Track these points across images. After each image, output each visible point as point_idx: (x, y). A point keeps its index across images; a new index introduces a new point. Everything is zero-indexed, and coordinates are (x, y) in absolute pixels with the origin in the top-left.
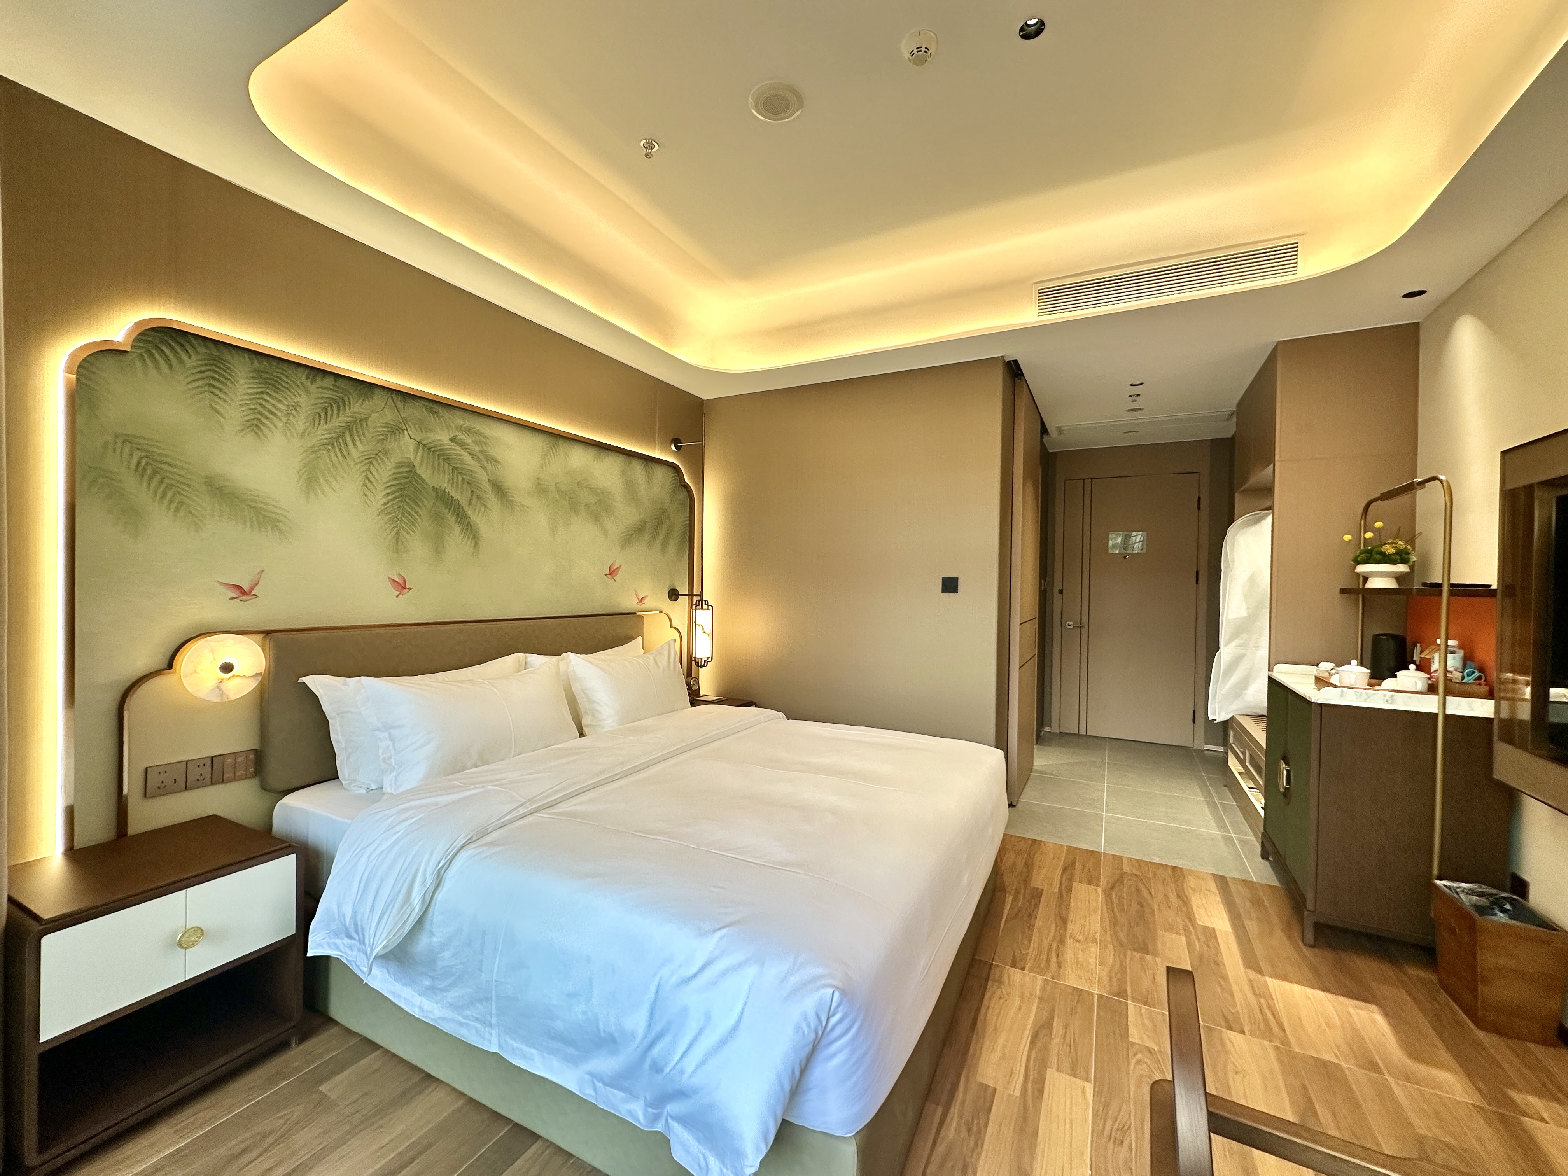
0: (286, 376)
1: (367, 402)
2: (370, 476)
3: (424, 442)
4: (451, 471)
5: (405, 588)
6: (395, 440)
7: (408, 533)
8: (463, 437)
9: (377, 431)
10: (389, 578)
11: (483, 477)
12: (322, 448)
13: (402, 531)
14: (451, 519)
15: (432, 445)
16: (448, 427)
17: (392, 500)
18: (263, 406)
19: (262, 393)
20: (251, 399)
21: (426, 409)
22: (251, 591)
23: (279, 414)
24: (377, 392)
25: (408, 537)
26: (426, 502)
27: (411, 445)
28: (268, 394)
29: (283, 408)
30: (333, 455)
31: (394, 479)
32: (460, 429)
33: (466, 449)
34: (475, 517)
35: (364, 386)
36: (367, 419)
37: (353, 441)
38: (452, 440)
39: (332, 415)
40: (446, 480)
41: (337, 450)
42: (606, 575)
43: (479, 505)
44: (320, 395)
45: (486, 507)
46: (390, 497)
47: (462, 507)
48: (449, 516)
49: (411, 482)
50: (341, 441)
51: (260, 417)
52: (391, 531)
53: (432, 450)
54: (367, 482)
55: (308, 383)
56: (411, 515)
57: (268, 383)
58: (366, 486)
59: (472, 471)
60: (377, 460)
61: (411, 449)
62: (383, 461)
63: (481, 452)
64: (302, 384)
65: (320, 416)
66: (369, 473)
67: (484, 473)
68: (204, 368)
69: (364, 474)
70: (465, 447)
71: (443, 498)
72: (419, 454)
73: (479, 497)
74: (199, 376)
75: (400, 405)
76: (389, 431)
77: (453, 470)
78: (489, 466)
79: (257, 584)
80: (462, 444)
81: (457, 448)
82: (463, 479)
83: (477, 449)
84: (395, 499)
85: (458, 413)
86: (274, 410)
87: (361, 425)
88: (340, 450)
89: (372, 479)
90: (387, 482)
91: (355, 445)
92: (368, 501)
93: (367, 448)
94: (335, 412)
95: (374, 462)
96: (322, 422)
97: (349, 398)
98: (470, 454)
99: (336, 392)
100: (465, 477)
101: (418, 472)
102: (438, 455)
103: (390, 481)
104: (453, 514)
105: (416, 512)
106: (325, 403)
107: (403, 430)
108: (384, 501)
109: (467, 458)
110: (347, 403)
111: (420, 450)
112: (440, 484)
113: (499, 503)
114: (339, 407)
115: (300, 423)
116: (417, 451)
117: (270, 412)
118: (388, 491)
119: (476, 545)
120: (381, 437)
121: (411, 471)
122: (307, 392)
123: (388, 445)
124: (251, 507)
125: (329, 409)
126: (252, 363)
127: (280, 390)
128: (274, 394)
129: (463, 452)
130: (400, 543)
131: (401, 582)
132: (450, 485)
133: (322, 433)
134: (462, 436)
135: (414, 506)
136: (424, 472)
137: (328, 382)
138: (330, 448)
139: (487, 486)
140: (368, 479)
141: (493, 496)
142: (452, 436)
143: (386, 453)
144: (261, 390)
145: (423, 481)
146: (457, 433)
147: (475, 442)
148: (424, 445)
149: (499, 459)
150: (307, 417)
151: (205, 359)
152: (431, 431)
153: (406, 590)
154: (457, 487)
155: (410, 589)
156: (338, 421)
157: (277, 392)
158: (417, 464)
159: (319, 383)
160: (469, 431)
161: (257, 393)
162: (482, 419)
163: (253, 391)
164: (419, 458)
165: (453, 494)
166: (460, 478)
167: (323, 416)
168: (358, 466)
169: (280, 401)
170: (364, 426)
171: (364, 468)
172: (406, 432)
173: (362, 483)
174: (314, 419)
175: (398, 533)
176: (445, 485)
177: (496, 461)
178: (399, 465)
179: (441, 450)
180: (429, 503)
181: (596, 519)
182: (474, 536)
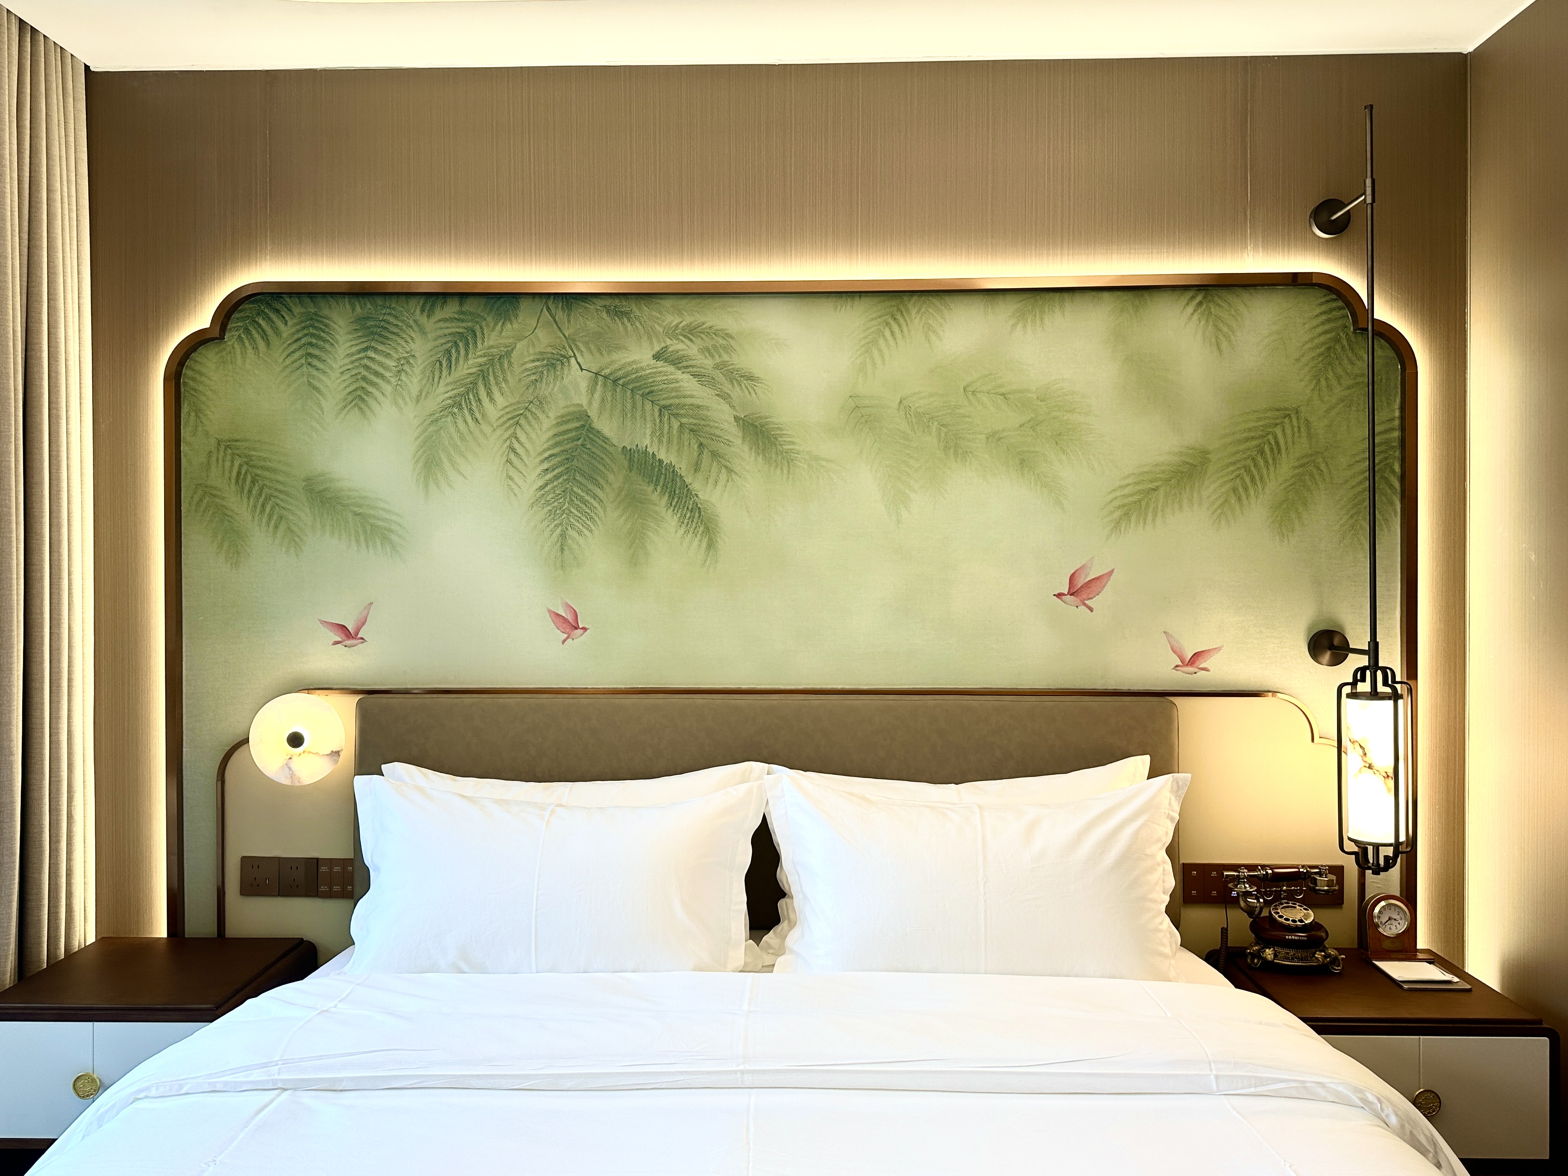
0: (396, 317)
1: (509, 326)
2: (516, 445)
3: (607, 371)
4: (657, 414)
5: (576, 628)
6: (556, 377)
7: (580, 533)
8: (680, 346)
9: (527, 370)
10: (550, 611)
11: (723, 417)
12: (445, 413)
13: (571, 532)
14: (659, 502)
15: (620, 373)
16: (651, 335)
17: (551, 481)
18: (367, 367)
19: (366, 349)
20: (352, 362)
21: (608, 312)
22: (357, 633)
23: (387, 374)
24: (524, 304)
25: (581, 540)
26: (611, 477)
27: (582, 380)
28: (375, 350)
29: (391, 363)
30: (460, 421)
31: (557, 444)
32: (673, 333)
33: (687, 367)
35: (502, 300)
36: (508, 354)
37: (489, 394)
38: (657, 357)
39: (457, 359)
40: (648, 432)
41: (466, 411)
42: (1059, 595)
43: (714, 469)
44: (440, 333)
45: (730, 471)
46: (549, 476)
47: (681, 477)
48: (655, 497)
49: (583, 445)
50: (471, 397)
51: (364, 385)
52: (552, 532)
53: (621, 382)
54: (512, 456)
55: (423, 319)
56: (585, 503)
57: (372, 333)
58: (511, 463)
59: (699, 407)
60: (526, 418)
61: (584, 385)
62: (537, 418)
63: (717, 367)
64: (415, 321)
65: (441, 365)
66: (514, 441)
67: (726, 407)
68: (300, 335)
69: (508, 442)
70: (684, 364)
71: (643, 465)
72: (597, 395)
73: (715, 455)
74: (295, 346)
75: (560, 315)
76: (543, 366)
77: (660, 410)
78: (736, 392)
79: (363, 624)
80: (677, 361)
81: (671, 369)
82: (682, 425)
83: (709, 363)
84: (557, 477)
85: (668, 303)
86: (381, 370)
87: (501, 365)
88: (471, 411)
89: (520, 450)
90: (544, 451)
91: (492, 400)
92: (513, 486)
93: (512, 400)
94: (462, 352)
95: (522, 421)
96: (445, 372)
97: (481, 328)
98: (694, 375)
99: (463, 321)
100: (684, 420)
101: (598, 424)
102: (632, 390)
103: (549, 449)
104: (663, 493)
105: (595, 497)
106: (448, 342)
107: (568, 358)
108: (540, 483)
109: (687, 383)
110: (479, 334)
111: (599, 388)
112: (637, 441)
113: (760, 458)
114: (467, 344)
115: (414, 382)
116: (592, 390)
117: (377, 374)
118: (546, 466)
119: (711, 545)
120: (533, 377)
121: (583, 426)
122: (423, 332)
123: (544, 389)
124: (356, 514)
125: (453, 351)
126: (353, 309)
127: (388, 339)
128: (381, 347)
129: (679, 375)
130: (566, 552)
131: (570, 617)
132: (656, 440)
133: (443, 392)
134: (677, 346)
135: (591, 486)
136: (607, 426)
137: (451, 309)
138: (456, 410)
139: (732, 432)
140: (513, 450)
141: (746, 448)
142: (657, 348)
143: (541, 402)
144: (365, 345)
145: (606, 439)
146: (669, 342)
147: (707, 351)
148: (606, 377)
149: (757, 373)
150: (423, 372)
151: (302, 322)
152: (618, 348)
153: (579, 631)
154: (669, 441)
155: (585, 629)
156: (466, 367)
157: (382, 343)
158: (593, 413)
159: (439, 314)
160: (691, 332)
161: (359, 352)
162: (718, 303)
163: (354, 349)
164: (596, 404)
165: (662, 455)
166: (676, 425)
167: (444, 365)
168: (499, 432)
169: (388, 355)
170: (506, 365)
171: (507, 435)
172: (573, 360)
173: (504, 459)
174: (433, 372)
175: (563, 536)
176: (647, 442)
177: (750, 378)
178: (563, 420)
179: (638, 379)
180: (616, 479)
181: (1022, 462)
182: (707, 528)
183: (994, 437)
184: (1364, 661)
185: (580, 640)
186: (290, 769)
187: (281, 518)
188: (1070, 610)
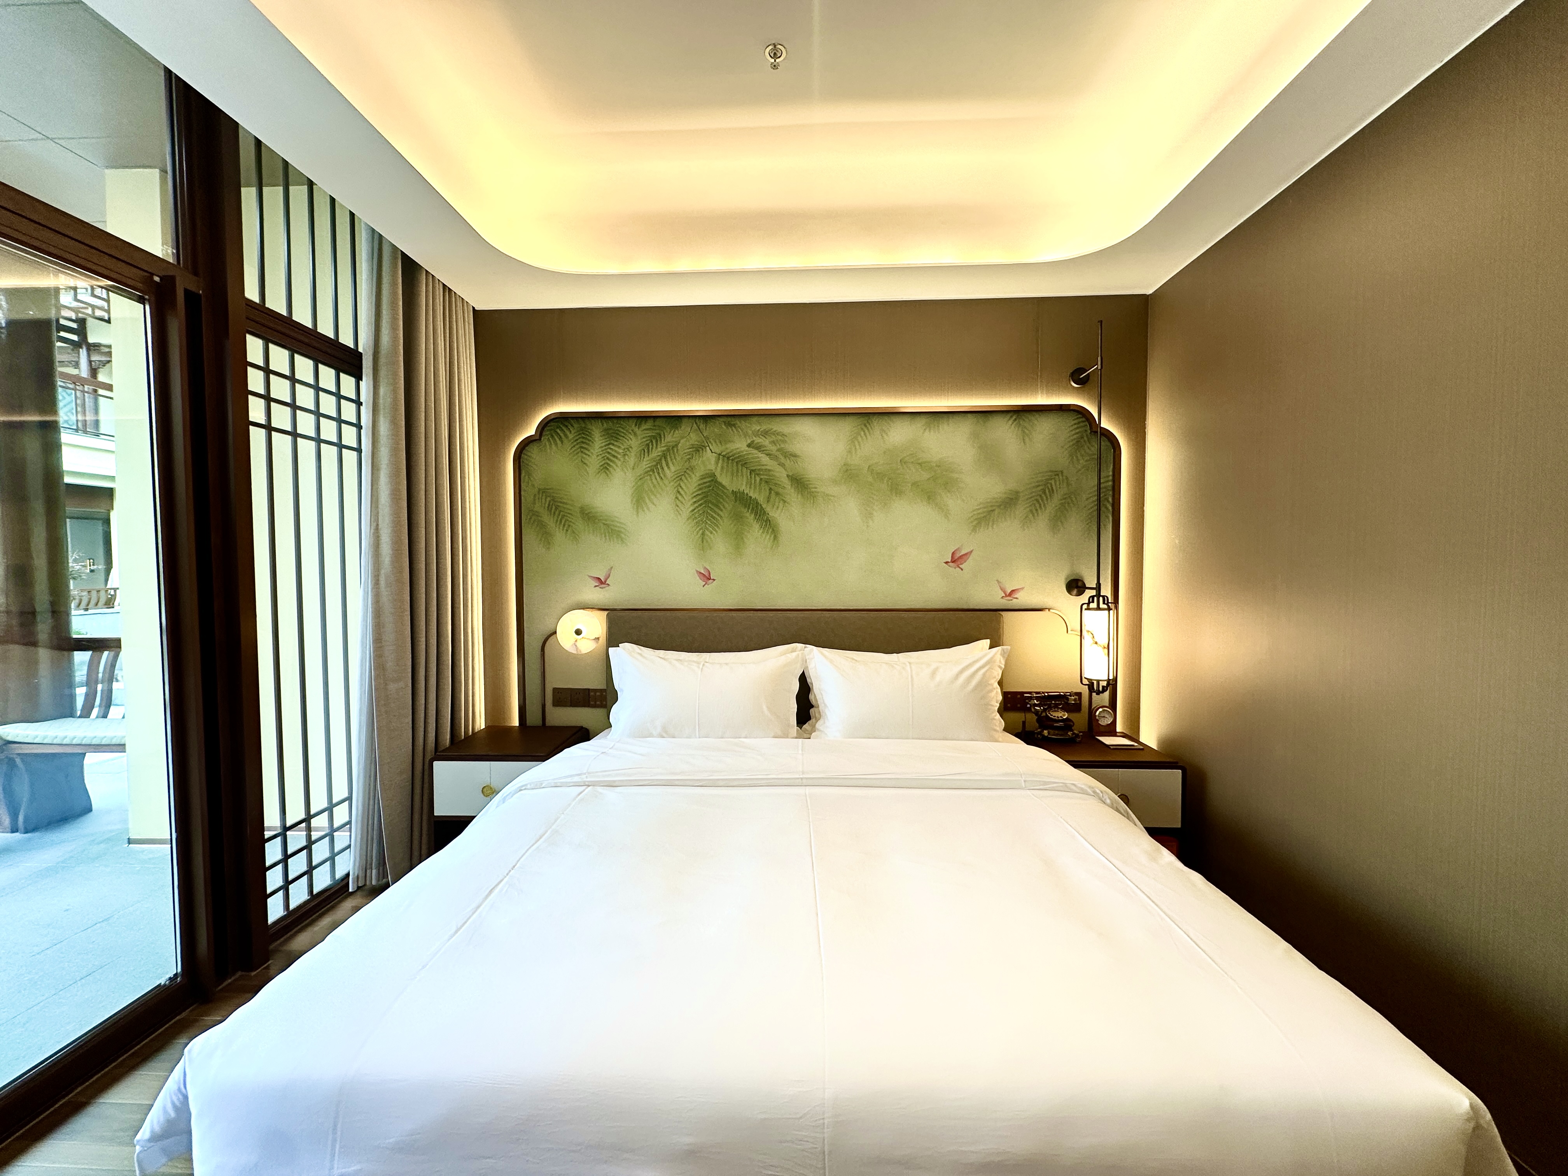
0: (623, 428)
1: (677, 432)
2: (680, 490)
3: (724, 453)
4: (749, 474)
5: (710, 579)
6: (700, 457)
7: (711, 533)
8: (760, 440)
9: (685, 453)
10: (697, 571)
11: (781, 475)
12: (646, 475)
13: (707, 532)
14: (750, 517)
15: (730, 455)
16: (746, 435)
17: (697, 507)
18: (609, 453)
19: (609, 444)
20: (602, 451)
21: (725, 425)
22: (605, 581)
23: (619, 456)
24: (685, 420)
25: (712, 536)
26: (727, 505)
27: (712, 458)
28: (613, 445)
29: (621, 451)
30: (653, 478)
31: (700, 489)
32: (757, 434)
33: (763, 451)
34: (775, 514)
35: (673, 420)
36: (677, 445)
37: (667, 465)
38: (749, 446)
39: (652, 448)
40: (744, 483)
41: (656, 474)
42: (947, 563)
43: (777, 500)
44: (645, 435)
45: (785, 502)
46: (696, 505)
47: (761, 505)
48: (748, 515)
49: (713, 490)
50: (659, 467)
51: (609, 462)
52: (698, 532)
53: (731, 458)
54: (678, 495)
55: (636, 429)
56: (714, 518)
57: (612, 436)
58: (678, 499)
59: (770, 470)
60: (685, 476)
61: (713, 461)
62: (690, 476)
63: (778, 450)
64: (632, 430)
65: (644, 451)
66: (679, 487)
67: (782, 469)
68: (577, 438)
69: (676, 489)
70: (762, 449)
71: (742, 499)
72: (720, 465)
73: (777, 494)
74: (575, 443)
75: (702, 426)
76: (693, 451)
77: (751, 472)
78: (788, 463)
79: (608, 578)
80: (759, 448)
81: (756, 451)
82: (761, 479)
83: (774, 448)
84: (700, 505)
85: (755, 419)
86: (616, 454)
87: (673, 451)
88: (658, 473)
89: (682, 493)
90: (693, 493)
91: (669, 468)
92: (679, 510)
93: (678, 468)
94: (655, 445)
95: (683, 477)
96: (646, 454)
97: (664, 433)
98: (767, 455)
99: (655, 430)
100: (762, 477)
101: (720, 479)
102: (737, 462)
103: (696, 492)
104: (752, 512)
105: (718, 515)
106: (647, 441)
107: (705, 447)
108: (692, 508)
109: (765, 459)
110: (662, 436)
111: (721, 461)
112: (739, 487)
113: (800, 496)
114: (657, 441)
115: (632, 460)
116: (717, 463)
117: (614, 456)
118: (695, 500)
119: (775, 538)
120: (689, 457)
121: (712, 480)
122: (635, 434)
123: (694, 462)
124: (604, 524)
125: (650, 444)
126: (603, 425)
127: (619, 439)
128: (616, 443)
129: (760, 455)
130: (705, 541)
131: (707, 574)
132: (748, 486)
133: (645, 464)
134: (758, 440)
135: (717, 510)
136: (724, 479)
137: (649, 424)
138: (651, 473)
139: (786, 482)
140: (679, 492)
141: (793, 491)
142: (749, 441)
143: (692, 469)
144: (608, 442)
145: (723, 487)
146: (754, 438)
147: (773, 442)
148: (724, 456)
149: (798, 453)
150: (636, 455)
151: (578, 431)
152: (730, 441)
153: (711, 581)
154: (755, 487)
155: (714, 580)
156: (656, 453)
157: (617, 441)
158: (717, 474)
159: (644, 427)
160: (765, 433)
161: (605, 446)
162: (778, 419)
163: (604, 444)
164: (719, 469)
165: (751, 494)
166: (758, 479)
167: (646, 451)
168: (672, 484)
169: (619, 447)
170: (675, 451)
171: (676, 485)
172: (708, 448)
173: (674, 498)
174: (640, 455)
175: (703, 534)
176: (744, 487)
177: (795, 456)
178: (703, 477)
179: (738, 457)
180: (729, 505)
181: (929, 498)
182: (773, 530)
183: (915, 484)
184: (1094, 593)
185: (712, 586)
186: (576, 646)
187: (569, 526)
188: (952, 570)
